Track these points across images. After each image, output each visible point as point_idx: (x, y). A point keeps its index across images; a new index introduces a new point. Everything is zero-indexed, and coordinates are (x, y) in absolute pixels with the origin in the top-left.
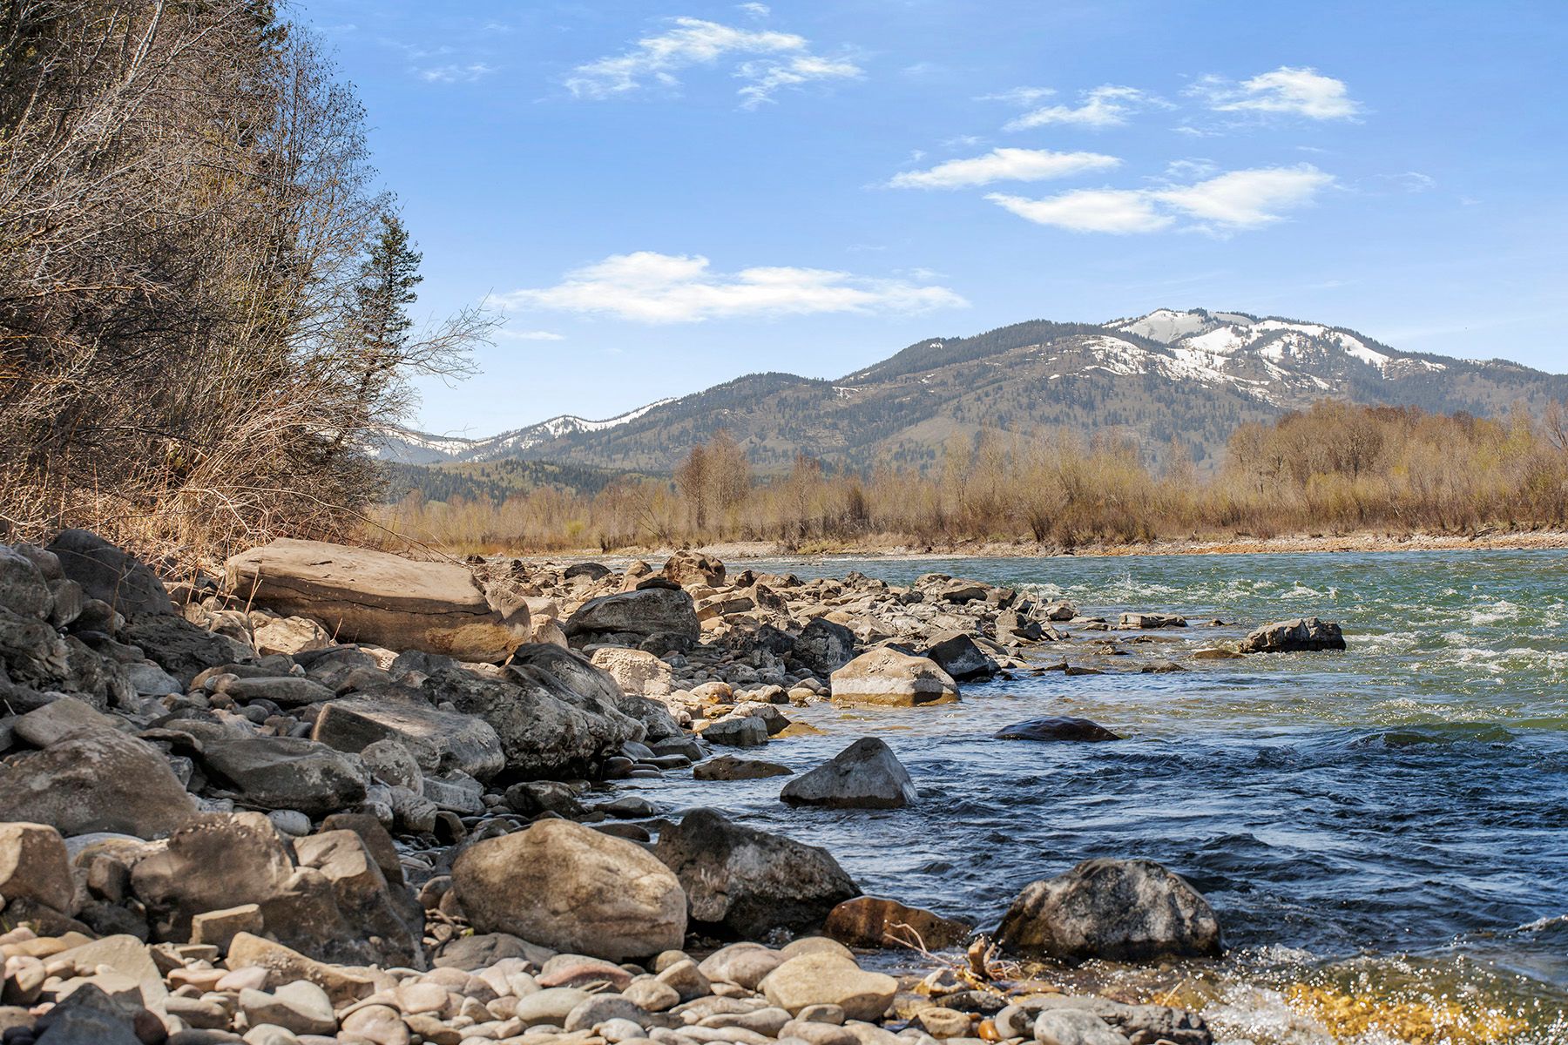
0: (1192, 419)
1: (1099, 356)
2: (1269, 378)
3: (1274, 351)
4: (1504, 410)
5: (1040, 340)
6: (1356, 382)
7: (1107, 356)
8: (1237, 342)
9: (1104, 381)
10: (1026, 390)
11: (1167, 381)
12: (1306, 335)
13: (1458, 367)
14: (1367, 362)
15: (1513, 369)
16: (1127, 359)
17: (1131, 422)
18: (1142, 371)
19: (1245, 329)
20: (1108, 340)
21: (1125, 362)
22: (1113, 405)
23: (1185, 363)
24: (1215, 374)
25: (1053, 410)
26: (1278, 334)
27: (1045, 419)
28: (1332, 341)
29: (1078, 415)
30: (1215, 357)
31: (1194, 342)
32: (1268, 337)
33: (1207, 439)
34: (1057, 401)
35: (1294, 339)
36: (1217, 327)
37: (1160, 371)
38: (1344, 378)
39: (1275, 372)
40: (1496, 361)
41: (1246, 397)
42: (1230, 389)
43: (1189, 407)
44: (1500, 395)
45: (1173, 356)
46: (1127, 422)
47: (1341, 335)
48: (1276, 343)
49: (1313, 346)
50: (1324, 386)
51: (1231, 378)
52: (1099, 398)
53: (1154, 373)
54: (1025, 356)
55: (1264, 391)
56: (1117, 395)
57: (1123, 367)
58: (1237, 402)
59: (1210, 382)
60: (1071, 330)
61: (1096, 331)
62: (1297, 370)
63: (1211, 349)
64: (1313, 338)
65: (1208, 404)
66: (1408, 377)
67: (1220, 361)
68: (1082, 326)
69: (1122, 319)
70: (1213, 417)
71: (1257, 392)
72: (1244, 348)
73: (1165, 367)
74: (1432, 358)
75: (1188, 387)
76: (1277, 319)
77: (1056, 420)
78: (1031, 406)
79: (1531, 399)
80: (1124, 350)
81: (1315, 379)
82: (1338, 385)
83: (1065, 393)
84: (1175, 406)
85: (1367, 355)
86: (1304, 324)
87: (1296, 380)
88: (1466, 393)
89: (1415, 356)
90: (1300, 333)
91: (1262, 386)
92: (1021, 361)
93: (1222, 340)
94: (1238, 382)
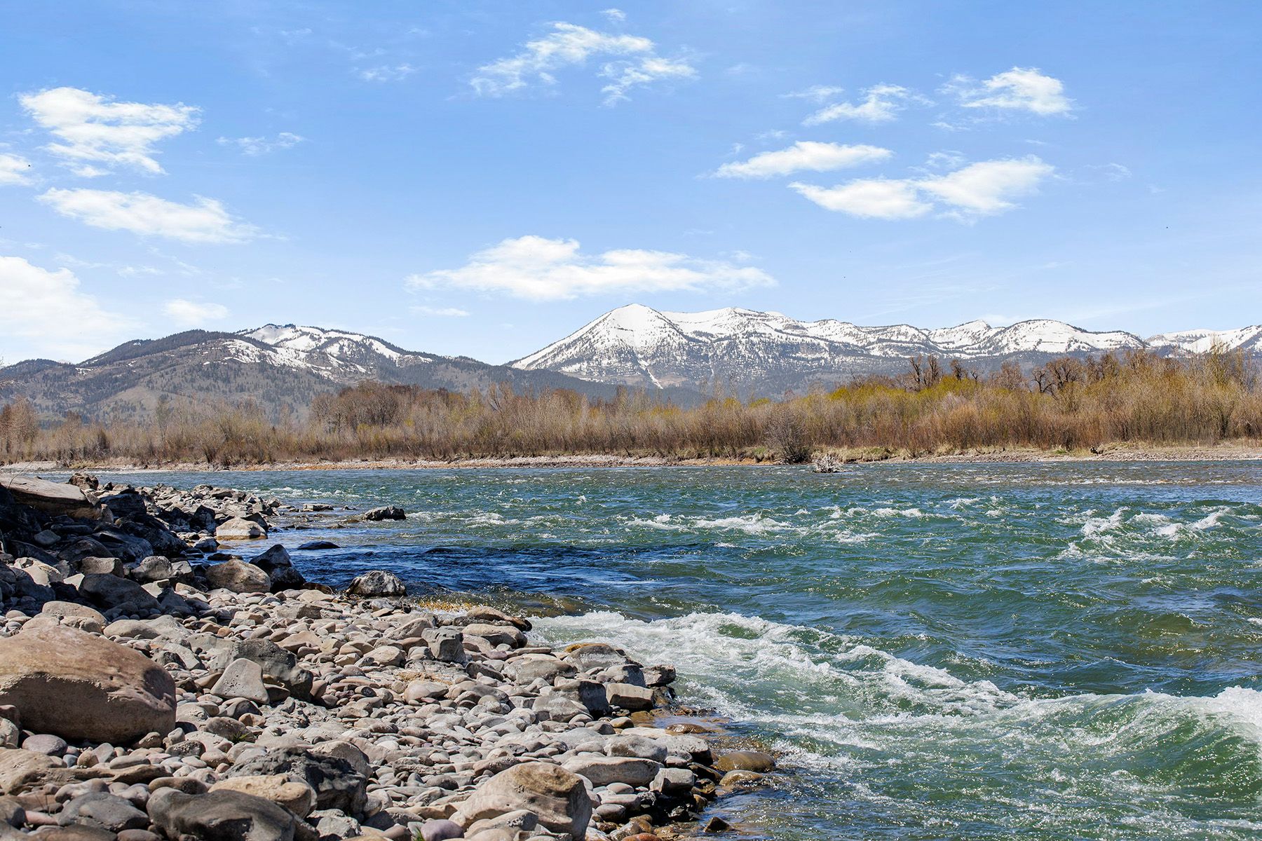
0: (287, 389)
1: (233, 352)
2: (331, 365)
3: (334, 349)
4: (465, 386)
5: (198, 342)
6: (381, 369)
7: (238, 351)
8: (313, 344)
9: (236, 366)
10: (190, 371)
11: (272, 366)
12: (352, 341)
13: (439, 360)
14: (387, 357)
15: (470, 362)
16: (249, 354)
17: (251, 390)
18: (258, 361)
19: (317, 337)
20: (238, 342)
21: (248, 355)
22: (240, 380)
23: (282, 357)
24: (300, 363)
25: (206, 383)
26: (337, 340)
27: (201, 389)
28: (367, 344)
29: (221, 386)
30: (300, 353)
31: (288, 344)
32: (331, 341)
33: (295, 401)
34: (208, 377)
35: (346, 343)
36: (301, 335)
37: (268, 361)
38: (374, 366)
39: (335, 362)
40: (461, 357)
41: (318, 376)
42: (309, 372)
43: (284, 382)
44: (463, 376)
45: (275, 352)
46: (249, 390)
47: (373, 341)
48: (335, 345)
49: (357, 347)
50: (363, 370)
51: (309, 365)
52: (233, 376)
53: (264, 362)
54: (189, 351)
55: (329, 373)
56: (243, 374)
57: (247, 358)
58: (313, 379)
59: (297, 368)
60: (216, 336)
61: (232, 336)
62: (347, 361)
63: (298, 348)
64: (357, 342)
65: (296, 381)
66: (411, 366)
67: (303, 355)
68: (223, 333)
69: (246, 330)
70: (299, 388)
71: (324, 374)
72: (317, 348)
73: (271, 359)
74: (425, 355)
75: (284, 370)
76: (336, 331)
77: (207, 389)
78: (193, 381)
79: (480, 380)
80: (247, 348)
81: (358, 366)
82: (371, 370)
83: (212, 373)
84: (277, 382)
85: (388, 353)
86: (351, 334)
87: (347, 366)
88: (445, 376)
89: (414, 354)
90: (349, 339)
91: (328, 370)
92: (187, 354)
93: (304, 343)
94: (313, 367)
